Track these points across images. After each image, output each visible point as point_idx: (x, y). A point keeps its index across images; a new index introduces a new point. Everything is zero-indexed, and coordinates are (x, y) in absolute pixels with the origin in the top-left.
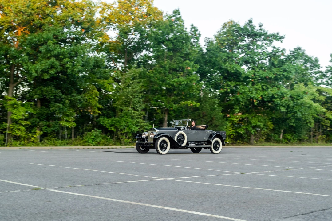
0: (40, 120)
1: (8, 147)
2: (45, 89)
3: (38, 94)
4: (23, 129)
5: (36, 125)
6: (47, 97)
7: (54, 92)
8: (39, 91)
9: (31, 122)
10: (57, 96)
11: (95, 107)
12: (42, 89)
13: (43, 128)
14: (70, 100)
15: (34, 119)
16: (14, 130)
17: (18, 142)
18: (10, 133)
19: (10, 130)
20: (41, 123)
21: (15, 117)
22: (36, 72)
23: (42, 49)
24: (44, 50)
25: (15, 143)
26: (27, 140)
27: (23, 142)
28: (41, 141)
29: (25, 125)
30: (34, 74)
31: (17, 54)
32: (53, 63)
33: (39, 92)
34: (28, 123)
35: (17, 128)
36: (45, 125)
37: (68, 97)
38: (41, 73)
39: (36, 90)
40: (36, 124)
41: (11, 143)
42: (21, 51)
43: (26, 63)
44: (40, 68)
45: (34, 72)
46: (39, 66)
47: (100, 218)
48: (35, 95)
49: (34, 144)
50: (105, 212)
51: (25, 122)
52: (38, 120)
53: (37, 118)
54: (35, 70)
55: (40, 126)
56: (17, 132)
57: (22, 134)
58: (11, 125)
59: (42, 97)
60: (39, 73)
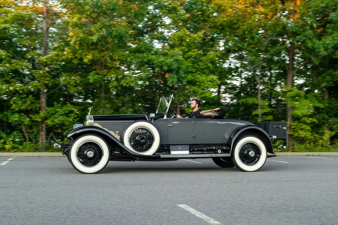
0: (330, 116)
1: (290, 153)
3: (327, 81)
4: (308, 128)
5: (324, 123)
8: (328, 76)
9: (318, 119)
12: (332, 74)
13: (333, 126)
15: (322, 115)
16: (297, 131)
17: (303, 146)
18: (291, 133)
19: (292, 130)
20: (331, 120)
21: (298, 113)
22: (326, 49)
24: (336, 17)
25: (299, 147)
26: (314, 142)
27: (308, 145)
28: (332, 144)
29: (311, 123)
30: (323, 53)
31: (297, 28)
33: (328, 78)
34: (314, 120)
35: (301, 127)
36: (336, 122)
38: (332, 50)
39: (323, 75)
40: (325, 121)
41: (294, 147)
42: (302, 24)
43: (310, 39)
44: (331, 42)
45: (323, 49)
48: (322, 83)
49: (324, 148)
51: (310, 119)
52: (326, 116)
53: (325, 114)
54: (324, 47)
55: (329, 125)
56: (301, 133)
57: (307, 136)
58: (292, 124)
59: (333, 85)
60: (329, 51)
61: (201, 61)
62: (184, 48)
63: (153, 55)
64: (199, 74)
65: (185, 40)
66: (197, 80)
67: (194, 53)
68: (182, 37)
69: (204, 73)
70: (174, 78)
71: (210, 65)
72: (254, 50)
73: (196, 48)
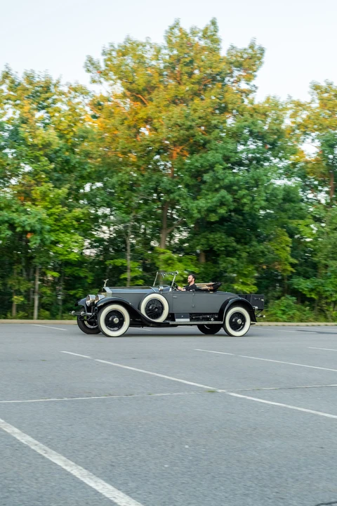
2: (212, 236)
3: (203, 245)
6: (215, 248)
7: (225, 240)
8: (203, 239)
10: (228, 246)
11: (286, 263)
12: (208, 237)
14: (248, 252)
22: (199, 212)
23: (207, 177)
24: (210, 179)
30: (197, 215)
31: (171, 186)
32: (223, 197)
33: (203, 241)
37: (245, 248)
38: (206, 213)
39: (199, 238)
42: (177, 181)
43: (184, 199)
44: (204, 205)
45: (196, 211)
46: (202, 203)
47: (312, 446)
48: (197, 245)
50: (318, 436)
54: (197, 209)
59: (208, 249)
60: (203, 214)
61: (65, 218)
62: (47, 204)
63: (13, 212)
64: (63, 233)
65: (48, 196)
66: (60, 240)
67: (58, 209)
68: (45, 192)
69: (69, 232)
70: (36, 239)
71: (75, 223)
72: (124, 206)
73: (60, 204)
